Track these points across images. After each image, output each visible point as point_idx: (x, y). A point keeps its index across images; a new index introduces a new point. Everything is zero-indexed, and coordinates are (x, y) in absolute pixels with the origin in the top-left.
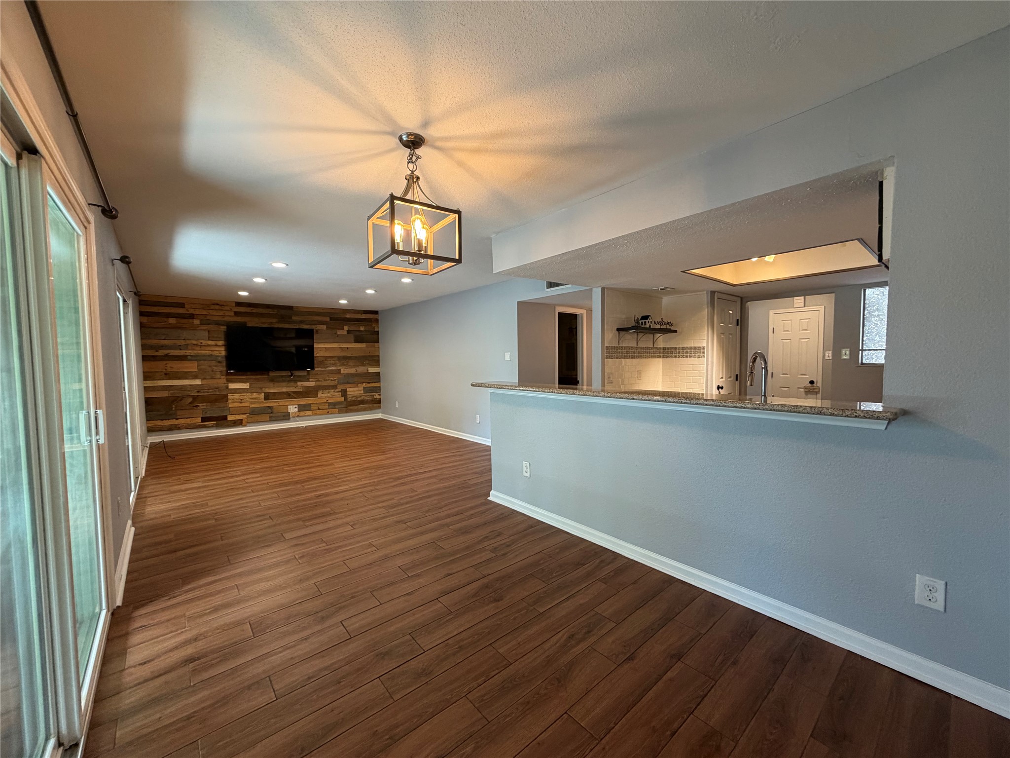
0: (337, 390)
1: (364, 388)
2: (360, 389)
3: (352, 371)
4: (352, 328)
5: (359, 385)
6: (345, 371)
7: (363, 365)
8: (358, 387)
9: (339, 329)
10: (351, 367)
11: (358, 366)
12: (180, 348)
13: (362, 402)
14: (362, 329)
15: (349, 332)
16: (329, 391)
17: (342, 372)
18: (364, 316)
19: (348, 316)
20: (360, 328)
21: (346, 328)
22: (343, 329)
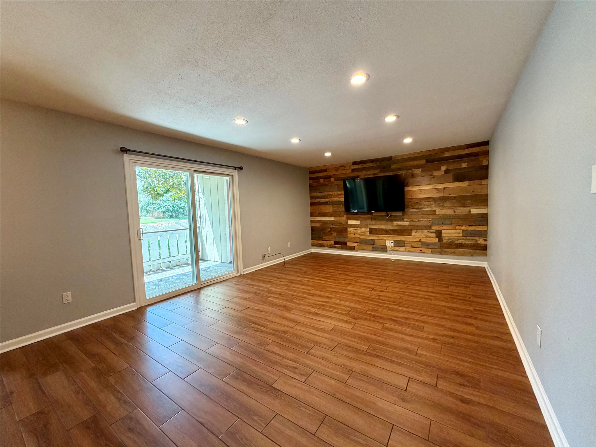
0: (431, 231)
1: (463, 231)
2: (458, 231)
3: (450, 212)
4: (451, 167)
5: (457, 227)
6: (440, 212)
7: (464, 205)
8: (456, 229)
9: (435, 170)
10: (449, 208)
11: (456, 207)
12: (324, 197)
13: (460, 246)
14: (464, 165)
15: (447, 172)
16: (423, 231)
17: (437, 213)
18: (467, 151)
19: (447, 155)
20: (461, 165)
21: (444, 168)
22: (440, 169)
